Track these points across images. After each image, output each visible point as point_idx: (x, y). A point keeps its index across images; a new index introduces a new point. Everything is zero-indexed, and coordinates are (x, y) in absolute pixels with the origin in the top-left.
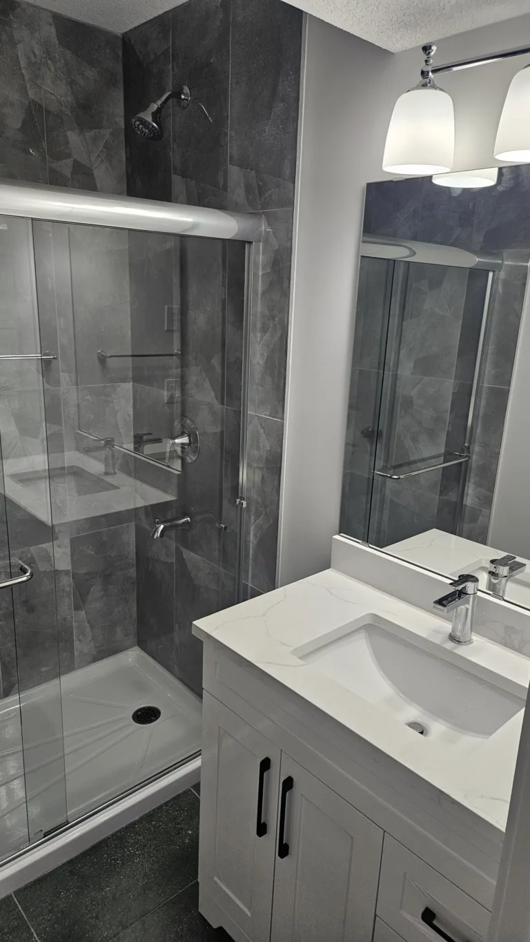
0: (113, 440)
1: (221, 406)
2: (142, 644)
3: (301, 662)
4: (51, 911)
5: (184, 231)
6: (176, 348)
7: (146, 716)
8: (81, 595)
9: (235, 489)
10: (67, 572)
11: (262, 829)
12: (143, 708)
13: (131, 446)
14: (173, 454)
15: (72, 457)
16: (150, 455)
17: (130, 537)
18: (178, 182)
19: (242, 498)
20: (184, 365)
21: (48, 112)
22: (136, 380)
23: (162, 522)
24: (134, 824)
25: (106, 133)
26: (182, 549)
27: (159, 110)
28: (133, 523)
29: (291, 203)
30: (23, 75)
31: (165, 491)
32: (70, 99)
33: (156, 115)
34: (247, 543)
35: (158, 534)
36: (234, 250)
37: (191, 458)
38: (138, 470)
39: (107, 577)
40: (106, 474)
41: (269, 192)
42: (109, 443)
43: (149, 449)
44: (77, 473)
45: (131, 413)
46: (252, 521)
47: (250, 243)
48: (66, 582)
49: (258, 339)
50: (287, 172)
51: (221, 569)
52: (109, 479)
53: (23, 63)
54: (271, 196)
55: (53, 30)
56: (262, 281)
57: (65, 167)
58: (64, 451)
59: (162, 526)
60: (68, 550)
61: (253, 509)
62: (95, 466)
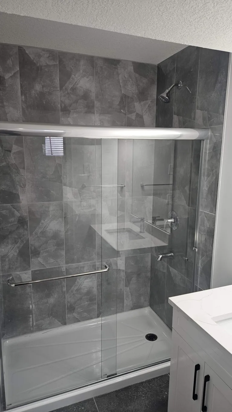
0: (144, 218)
1: (188, 207)
2: (151, 306)
3: (216, 324)
6: (171, 182)
7: (151, 337)
8: (128, 281)
9: (193, 243)
10: (123, 271)
11: (195, 397)
12: (150, 334)
13: (151, 221)
14: (167, 226)
15: (128, 225)
16: (159, 226)
17: (148, 259)
18: (175, 118)
19: (196, 247)
20: (174, 189)
21: (128, 97)
22: (154, 194)
23: (161, 254)
24: (143, 382)
25: (149, 102)
26: (170, 267)
27: (169, 92)
28: (150, 254)
29: (222, 123)
30: (120, 85)
31: (163, 241)
32: (136, 91)
33: (168, 95)
34: (198, 267)
35: (159, 259)
36: (197, 144)
37: (175, 228)
38: (154, 232)
39: (139, 275)
40: (141, 232)
41: (213, 119)
42: (142, 220)
43: (158, 223)
44: (130, 231)
45: (152, 208)
46: (200, 258)
47: (204, 140)
48: (123, 275)
49: (206, 179)
50: (221, 111)
51: (186, 278)
52: (141, 234)
53: (121, 81)
54: (213, 121)
55: (132, 68)
56: (209, 155)
57: (133, 116)
58: (125, 222)
59: (161, 256)
60: (124, 262)
61: (201, 253)
62: (136, 229)
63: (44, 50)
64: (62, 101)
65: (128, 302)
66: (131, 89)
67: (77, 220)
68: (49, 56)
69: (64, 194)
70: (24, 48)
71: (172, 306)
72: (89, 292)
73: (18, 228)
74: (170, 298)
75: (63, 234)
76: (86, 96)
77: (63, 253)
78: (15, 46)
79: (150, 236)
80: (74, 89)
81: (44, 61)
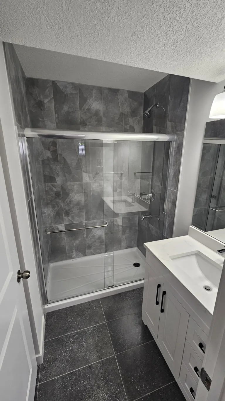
0: (135, 194)
1: (161, 186)
2: (138, 246)
3: (172, 260)
4: (107, 306)
5: (156, 140)
6: (151, 171)
7: (137, 265)
8: (124, 232)
9: (163, 210)
10: (121, 226)
11: (157, 303)
12: (136, 263)
13: (139, 196)
14: (148, 199)
15: (124, 197)
16: (144, 198)
17: (137, 219)
18: (155, 128)
19: (165, 212)
20: (153, 175)
21: (125, 114)
22: (141, 179)
23: (144, 216)
24: (129, 291)
25: (138, 118)
26: (149, 224)
27: (150, 110)
28: (138, 216)
29: (183, 130)
30: (119, 107)
31: (146, 208)
32: (130, 111)
33: (149, 112)
34: (165, 224)
35: (142, 219)
36: (167, 144)
37: (153, 200)
38: (141, 202)
39: (130, 228)
40: (132, 202)
41: (178, 128)
42: (134, 194)
43: (143, 197)
44: (125, 201)
45: (139, 187)
47: (172, 142)
48: (121, 228)
49: (172, 168)
50: (183, 122)
51: (158, 231)
52: (133, 204)
53: (120, 104)
54: (178, 129)
55: (127, 95)
56: (174, 152)
57: (128, 127)
58: (122, 196)
59: (144, 217)
60: (122, 220)
61: (168, 215)
62: (130, 200)
63: (69, 83)
64: (81, 117)
65: (123, 244)
66: (126, 109)
67: (92, 194)
68: (72, 87)
69: (83, 177)
70: (56, 82)
71: (146, 248)
72: (99, 238)
73: (55, 198)
74: (145, 244)
75: (83, 203)
76: (97, 113)
77: (84, 214)
78: (50, 81)
79: (138, 204)
80: (89, 109)
81: (69, 91)
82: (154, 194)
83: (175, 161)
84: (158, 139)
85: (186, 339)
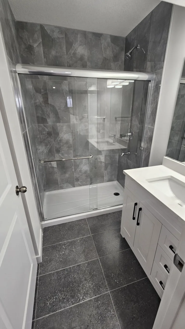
1: (139, 125)
2: (118, 180)
3: (148, 183)
4: (92, 223)
7: (117, 194)
8: (106, 168)
9: (140, 146)
10: (104, 162)
11: (134, 218)
13: (119, 137)
15: (107, 139)
17: (117, 157)
19: (142, 147)
21: (107, 59)
24: (111, 213)
25: (120, 63)
26: (127, 160)
27: (131, 52)
28: (118, 154)
29: (162, 68)
30: (102, 51)
31: (125, 146)
32: (112, 55)
33: (130, 54)
34: (142, 158)
35: (122, 155)
36: (146, 83)
37: (131, 138)
38: (120, 142)
39: (112, 165)
41: (157, 66)
42: (115, 135)
43: (123, 138)
44: (108, 142)
45: (120, 129)
46: (144, 153)
47: (150, 81)
48: (103, 164)
49: (150, 107)
50: (162, 59)
51: (135, 165)
52: (114, 143)
53: (103, 49)
55: (110, 39)
56: (153, 91)
59: (123, 154)
60: (104, 158)
61: (144, 150)
62: (111, 141)
63: (56, 27)
64: (68, 62)
65: (106, 178)
66: (109, 53)
67: (78, 134)
68: (59, 32)
69: (71, 119)
70: (44, 26)
71: (125, 174)
72: (86, 172)
73: (47, 137)
74: (124, 171)
75: (71, 142)
76: (82, 58)
77: (72, 151)
78: (38, 24)
79: (118, 144)
80: (74, 54)
81: (56, 35)
82: (133, 134)
83: (153, 99)
84: (138, 78)
85: (158, 244)
